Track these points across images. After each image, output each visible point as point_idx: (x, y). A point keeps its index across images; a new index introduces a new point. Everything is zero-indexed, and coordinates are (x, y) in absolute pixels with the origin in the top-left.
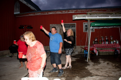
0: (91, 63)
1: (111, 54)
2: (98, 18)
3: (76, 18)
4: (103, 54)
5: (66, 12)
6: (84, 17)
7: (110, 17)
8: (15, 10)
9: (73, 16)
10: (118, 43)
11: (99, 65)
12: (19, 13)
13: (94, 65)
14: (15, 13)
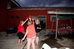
0: (59, 40)
1: (67, 34)
2: (62, 13)
3: (50, 13)
4: (63, 34)
5: (41, 9)
6: (54, 12)
7: (68, 13)
8: (8, 6)
9: (48, 12)
10: (70, 28)
11: (64, 41)
12: (10, 8)
13: (61, 41)
14: (8, 8)
